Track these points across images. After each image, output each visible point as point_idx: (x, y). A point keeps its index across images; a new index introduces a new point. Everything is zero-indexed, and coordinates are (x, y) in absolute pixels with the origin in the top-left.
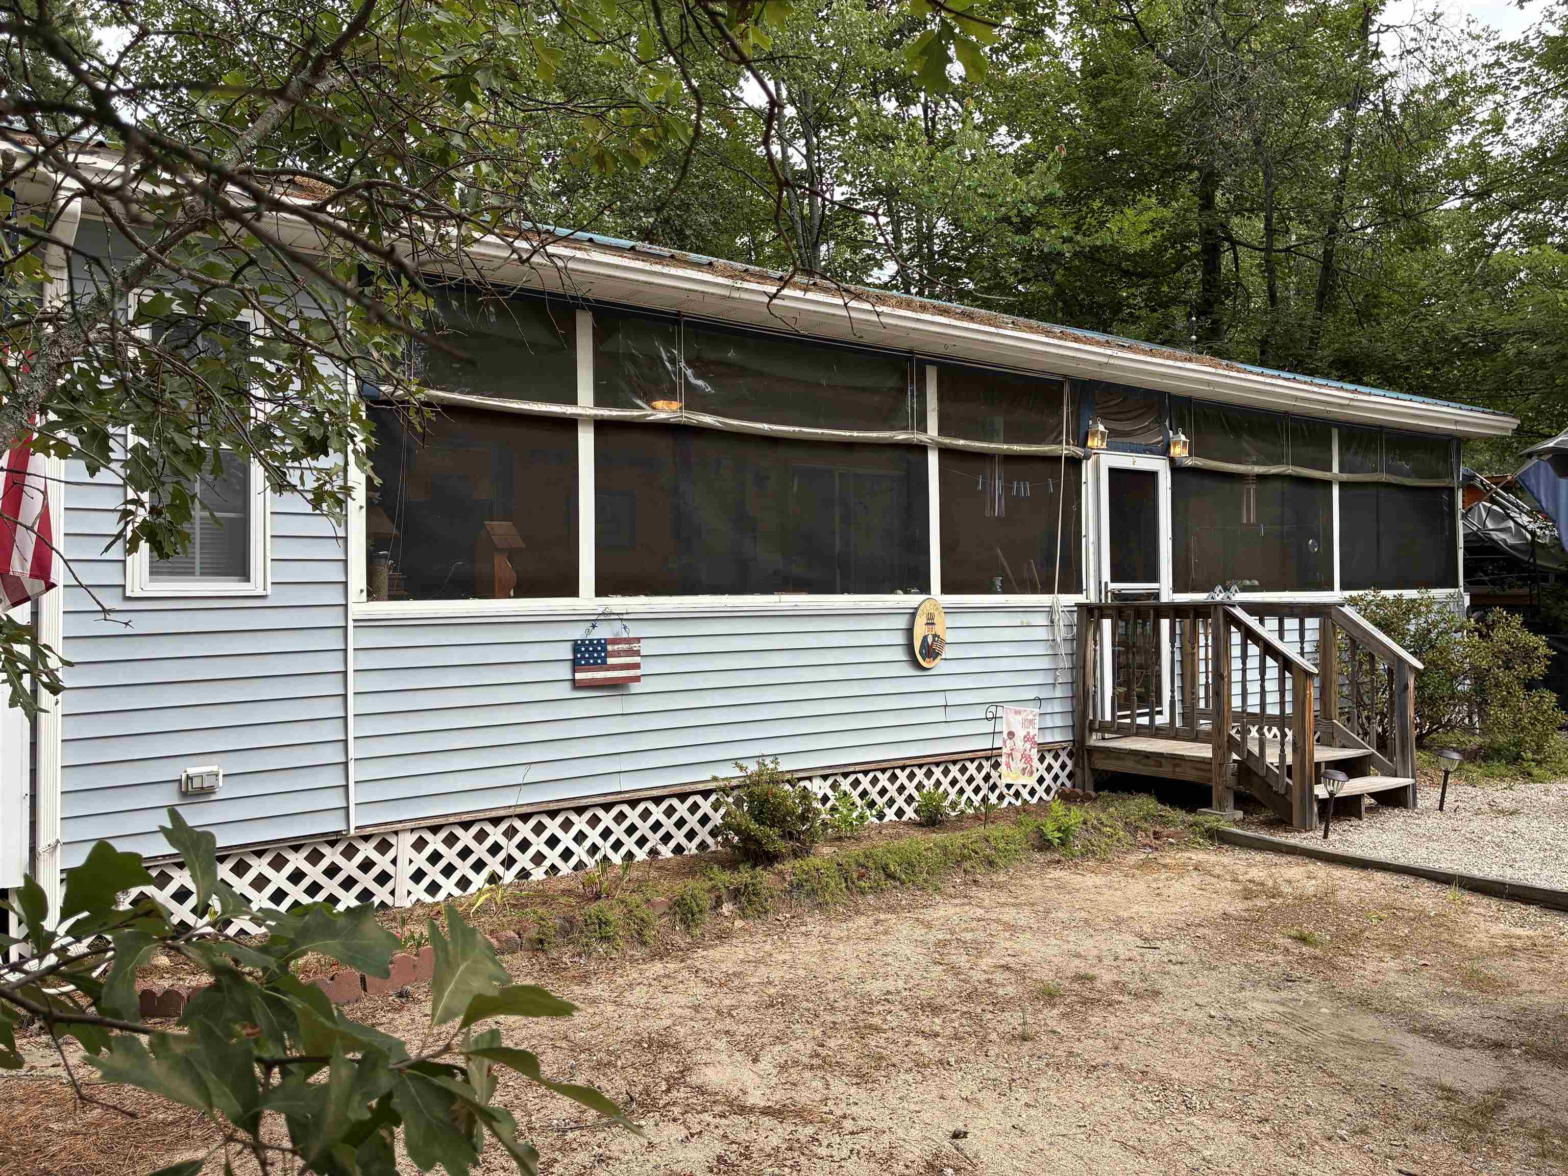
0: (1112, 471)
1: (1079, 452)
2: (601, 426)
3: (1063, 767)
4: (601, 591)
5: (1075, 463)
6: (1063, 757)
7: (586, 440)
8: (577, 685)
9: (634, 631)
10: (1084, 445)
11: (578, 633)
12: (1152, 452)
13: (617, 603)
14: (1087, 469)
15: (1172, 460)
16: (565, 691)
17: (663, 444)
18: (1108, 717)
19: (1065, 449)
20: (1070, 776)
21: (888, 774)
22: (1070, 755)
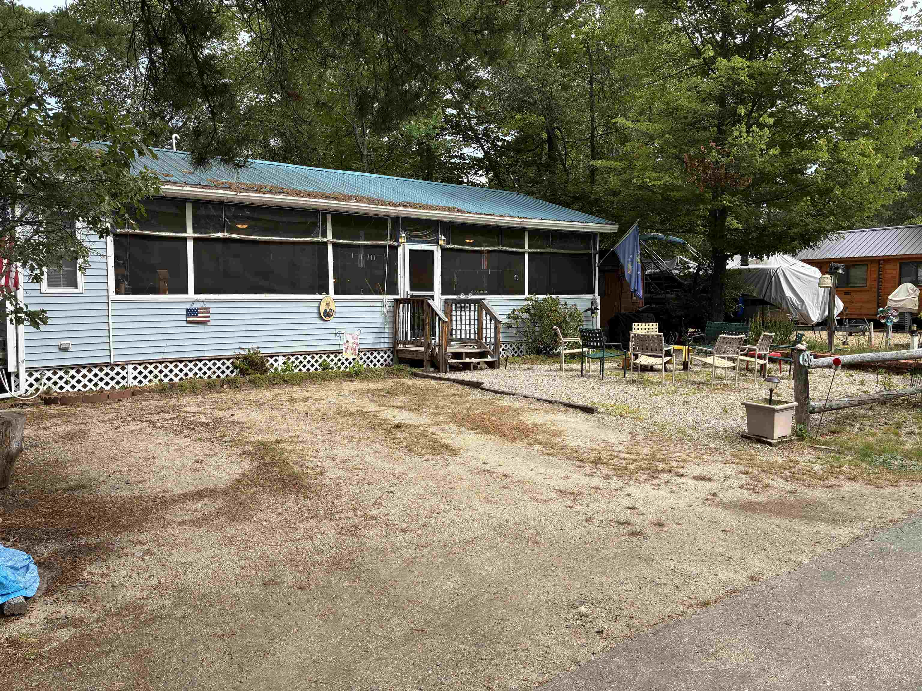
0: (411, 251)
1: (396, 244)
2: (195, 240)
3: (389, 357)
4: (197, 292)
5: (394, 249)
6: (389, 353)
7: (190, 245)
8: (188, 322)
9: (208, 305)
10: (398, 241)
11: (188, 306)
12: (431, 243)
13: (202, 296)
14: (400, 250)
15: (440, 246)
16: (184, 324)
17: (219, 246)
18: (409, 339)
19: (388, 243)
20: (392, 360)
21: (311, 356)
22: (392, 353)
